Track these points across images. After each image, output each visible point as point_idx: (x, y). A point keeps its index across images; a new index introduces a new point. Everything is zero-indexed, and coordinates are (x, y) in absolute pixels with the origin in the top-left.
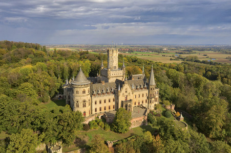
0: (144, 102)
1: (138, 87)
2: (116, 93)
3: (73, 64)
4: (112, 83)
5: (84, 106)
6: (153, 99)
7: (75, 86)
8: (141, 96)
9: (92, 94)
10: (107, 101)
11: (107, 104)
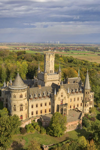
0: (80, 105)
1: (74, 91)
2: (52, 97)
3: (11, 65)
4: (49, 87)
5: (21, 110)
6: (88, 103)
7: (13, 91)
8: (76, 99)
9: (29, 98)
10: (43, 105)
11: (44, 108)
